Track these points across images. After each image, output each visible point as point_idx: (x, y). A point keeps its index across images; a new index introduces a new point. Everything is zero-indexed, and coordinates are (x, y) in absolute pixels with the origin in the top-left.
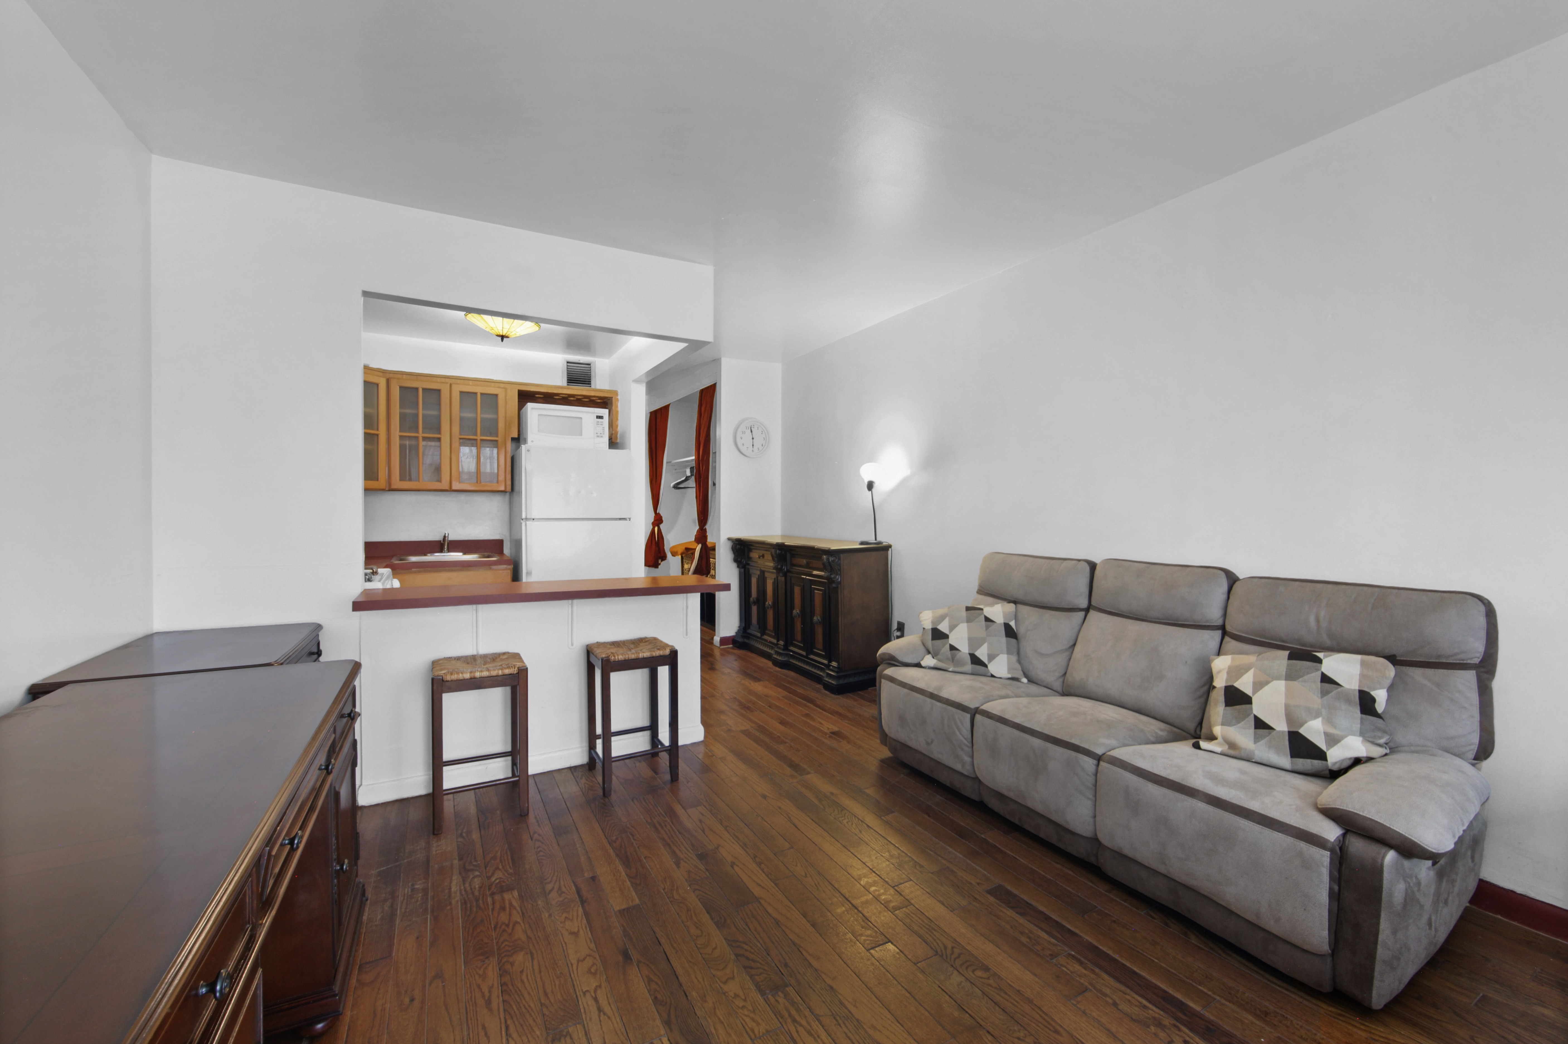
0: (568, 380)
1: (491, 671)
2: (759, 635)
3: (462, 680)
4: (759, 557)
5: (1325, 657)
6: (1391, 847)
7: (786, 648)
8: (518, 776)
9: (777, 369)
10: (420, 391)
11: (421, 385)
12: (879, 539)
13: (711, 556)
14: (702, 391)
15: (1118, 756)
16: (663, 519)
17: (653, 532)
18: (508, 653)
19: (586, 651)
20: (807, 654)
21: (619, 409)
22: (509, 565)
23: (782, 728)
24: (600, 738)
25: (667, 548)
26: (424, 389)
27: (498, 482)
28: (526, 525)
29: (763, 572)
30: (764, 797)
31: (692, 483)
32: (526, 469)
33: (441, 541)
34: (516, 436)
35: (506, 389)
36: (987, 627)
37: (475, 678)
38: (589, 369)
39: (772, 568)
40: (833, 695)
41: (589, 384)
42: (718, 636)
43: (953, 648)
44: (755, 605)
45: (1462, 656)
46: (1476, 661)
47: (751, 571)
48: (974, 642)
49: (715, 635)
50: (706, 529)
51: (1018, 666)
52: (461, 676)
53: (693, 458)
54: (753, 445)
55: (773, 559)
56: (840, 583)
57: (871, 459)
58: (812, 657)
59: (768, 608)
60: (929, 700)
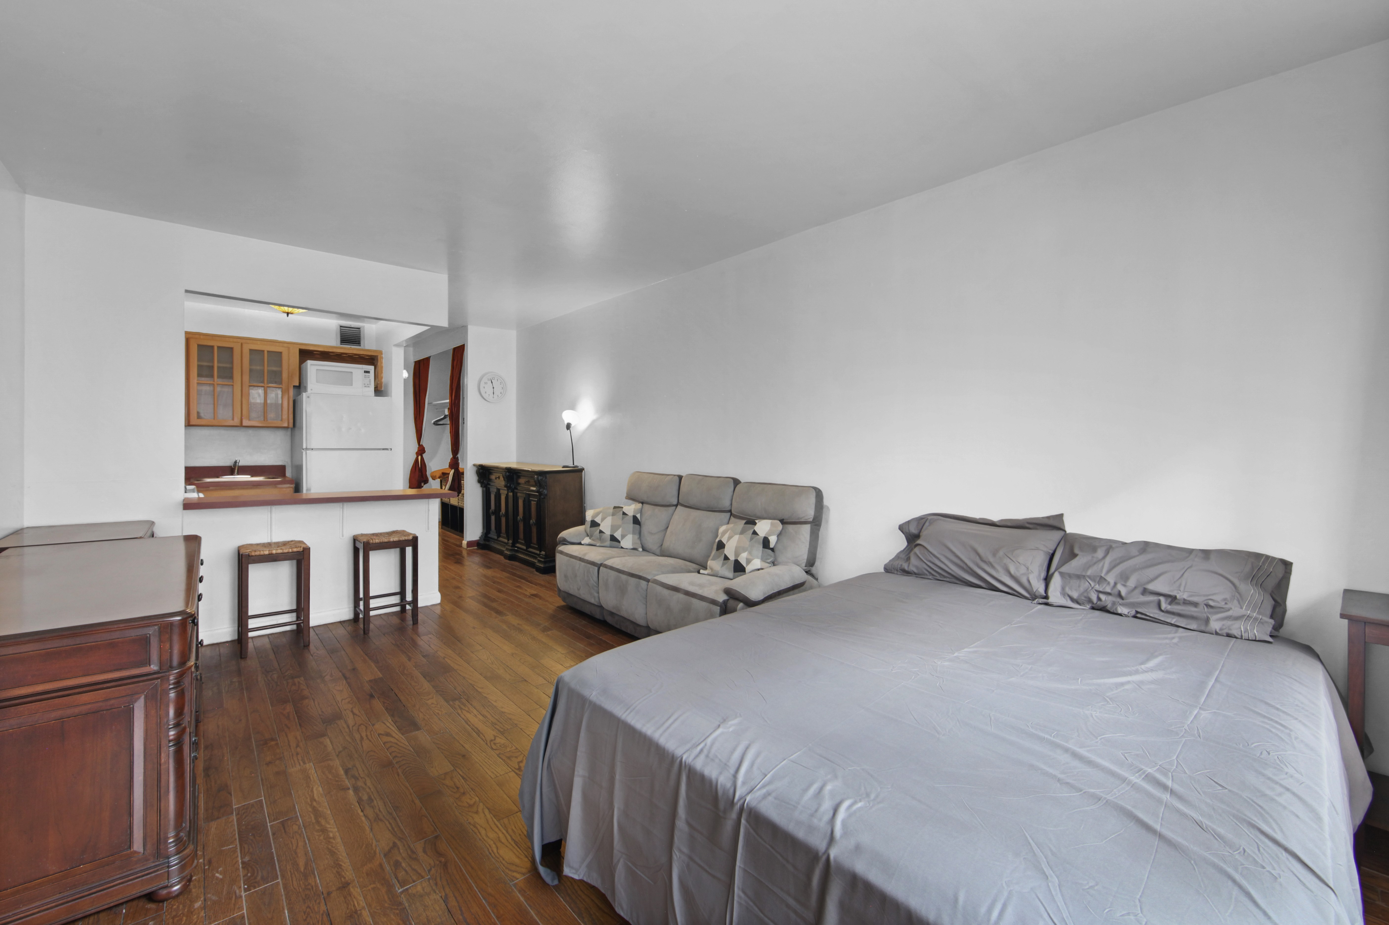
0: (341, 340)
1: (283, 549)
2: (496, 537)
3: (263, 555)
4: (496, 479)
5: (759, 522)
6: (741, 601)
7: (513, 545)
8: (303, 620)
9: (512, 335)
10: (216, 349)
11: (216, 344)
12: (575, 464)
13: (462, 479)
14: (455, 349)
15: (658, 579)
16: (426, 449)
17: (417, 460)
18: (295, 541)
19: (353, 539)
20: (527, 548)
21: (384, 365)
22: (292, 484)
23: (499, 594)
24: (362, 600)
25: (428, 474)
26: (219, 347)
27: (282, 420)
28: (306, 453)
29: (498, 490)
30: (474, 628)
31: (447, 421)
32: (306, 411)
33: (231, 466)
34: (297, 384)
35: (289, 348)
36: (623, 518)
37: (272, 554)
38: (359, 332)
39: (503, 486)
40: (541, 575)
41: (359, 344)
42: (465, 541)
43: (601, 532)
44: (493, 515)
45: (806, 518)
46: (811, 520)
47: (491, 489)
48: (614, 528)
49: (463, 540)
50: (458, 457)
51: (638, 542)
52: (262, 553)
53: (448, 401)
54: (493, 393)
55: (504, 480)
56: (546, 495)
57: (572, 407)
58: (531, 550)
59: (502, 516)
60: (578, 562)
